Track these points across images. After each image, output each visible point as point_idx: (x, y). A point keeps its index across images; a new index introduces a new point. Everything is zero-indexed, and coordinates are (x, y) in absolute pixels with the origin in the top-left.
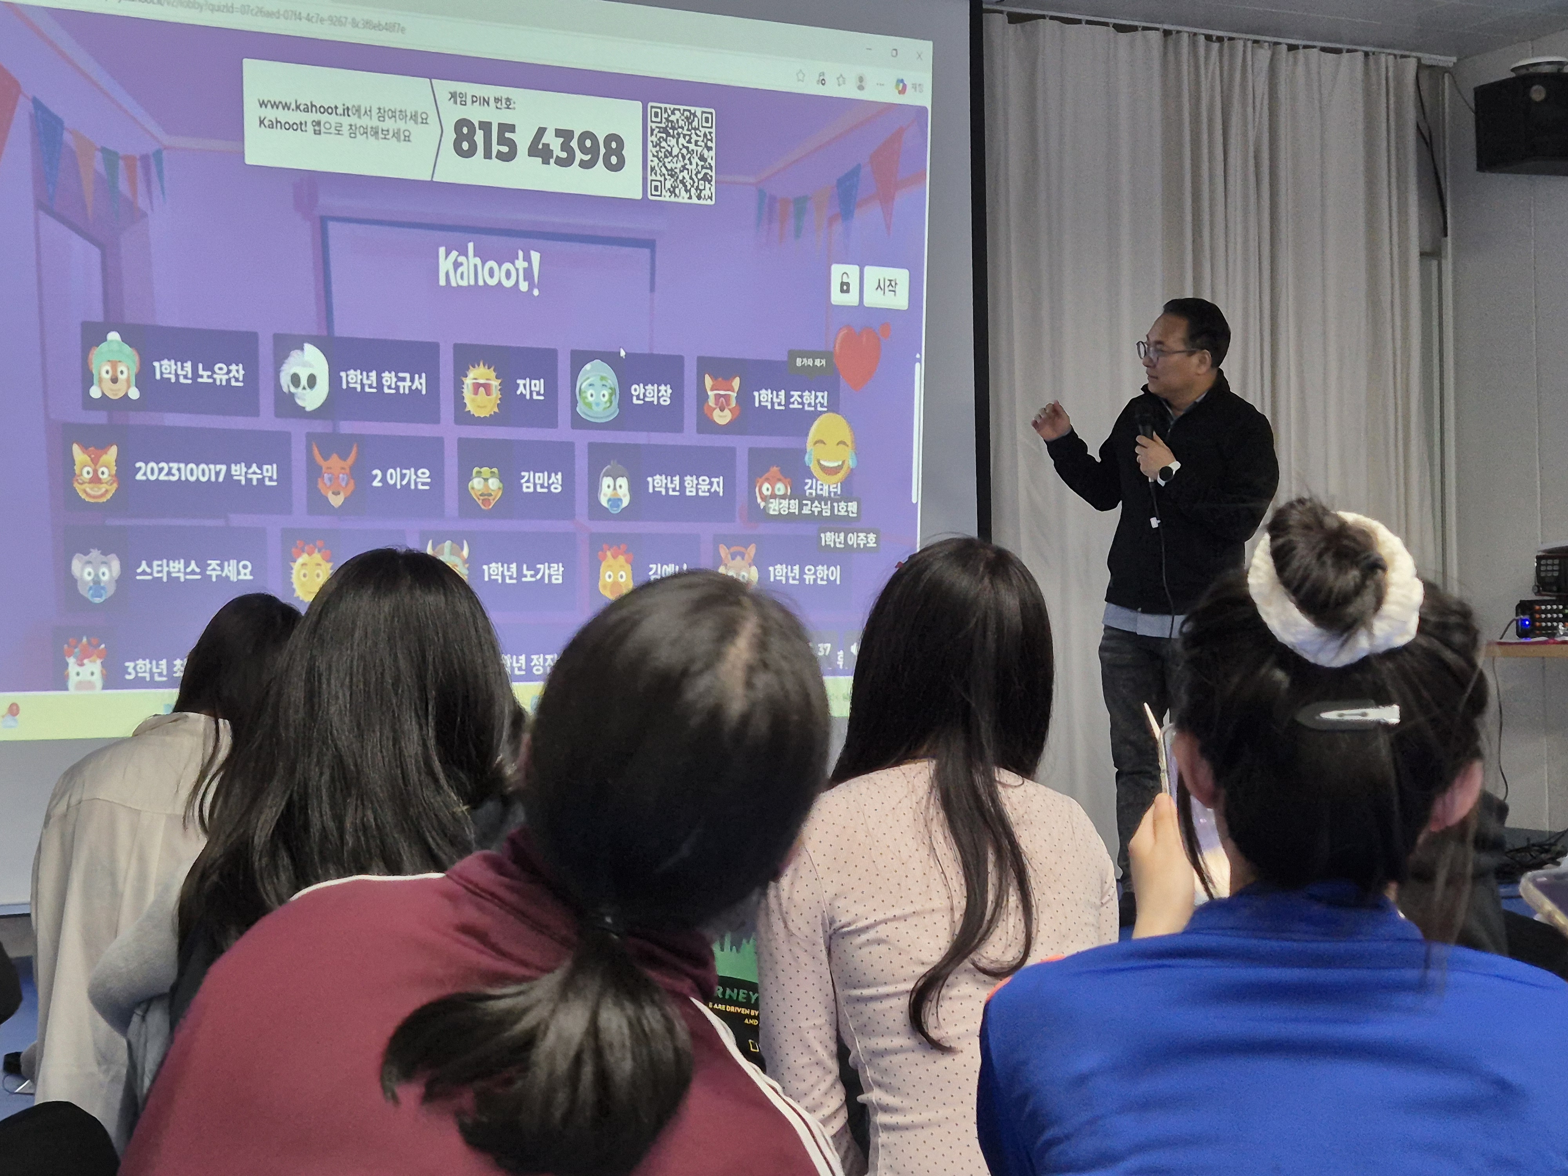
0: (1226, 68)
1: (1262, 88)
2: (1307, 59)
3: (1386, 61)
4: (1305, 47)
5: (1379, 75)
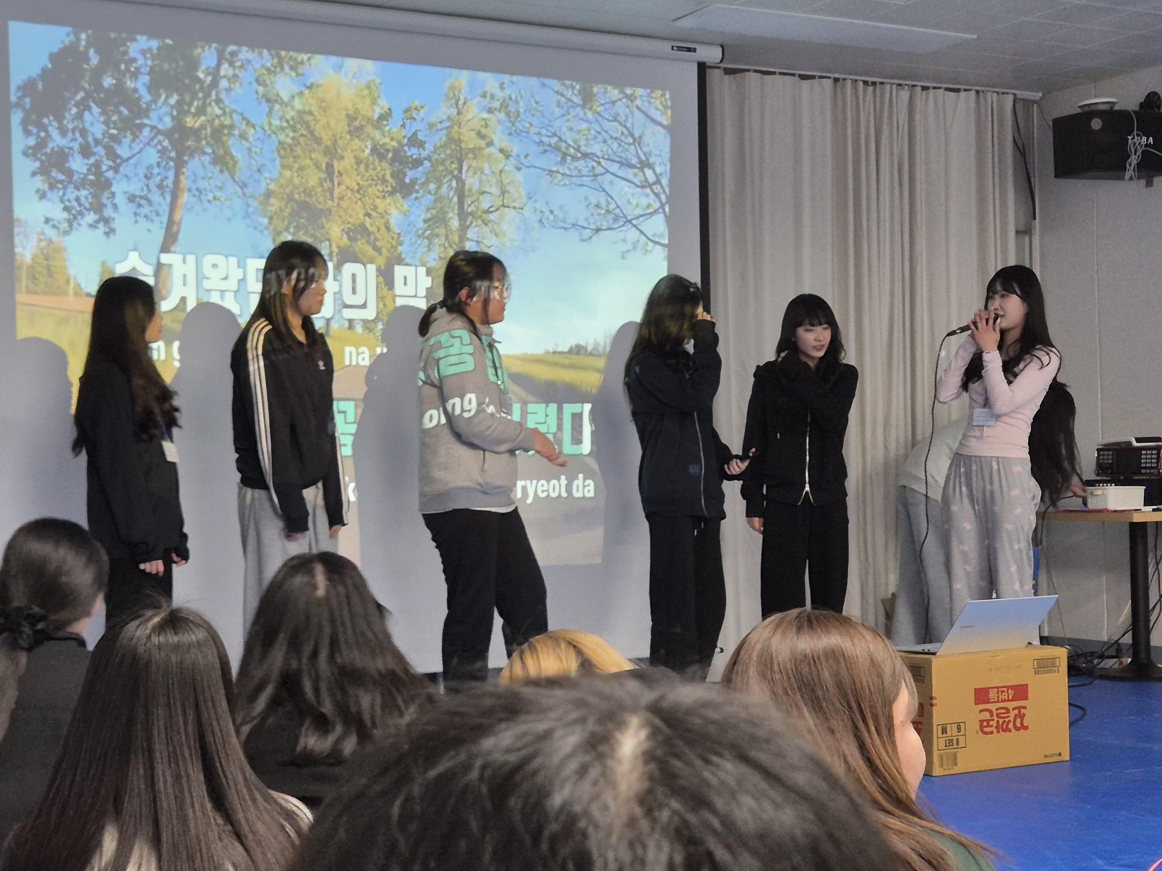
0: (878, 105)
1: (903, 118)
2: (936, 96)
3: (991, 97)
4: (934, 88)
5: (986, 107)
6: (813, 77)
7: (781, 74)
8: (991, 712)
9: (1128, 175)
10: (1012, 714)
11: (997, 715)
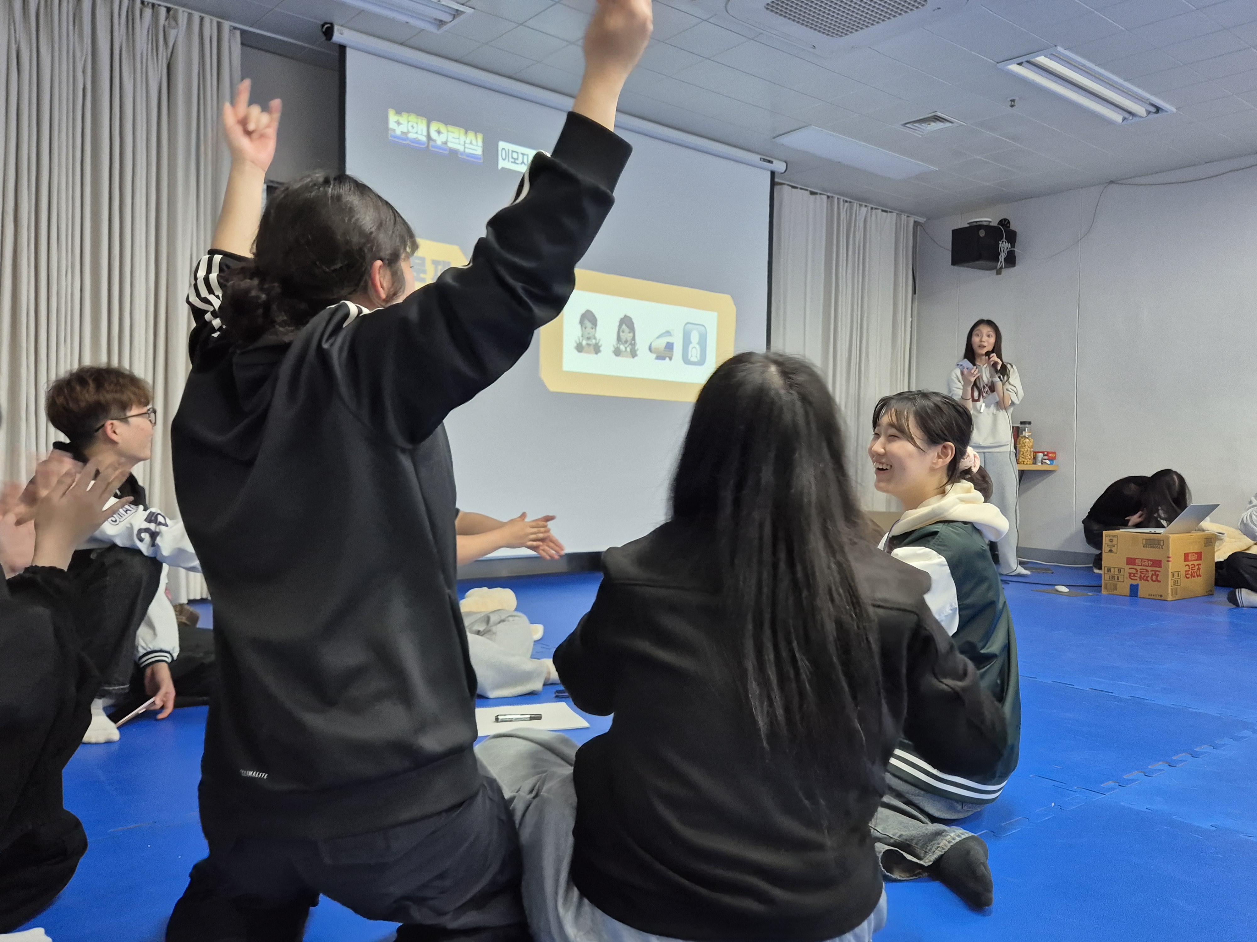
8: (1136, 570)
10: (1150, 574)
11: (1141, 572)
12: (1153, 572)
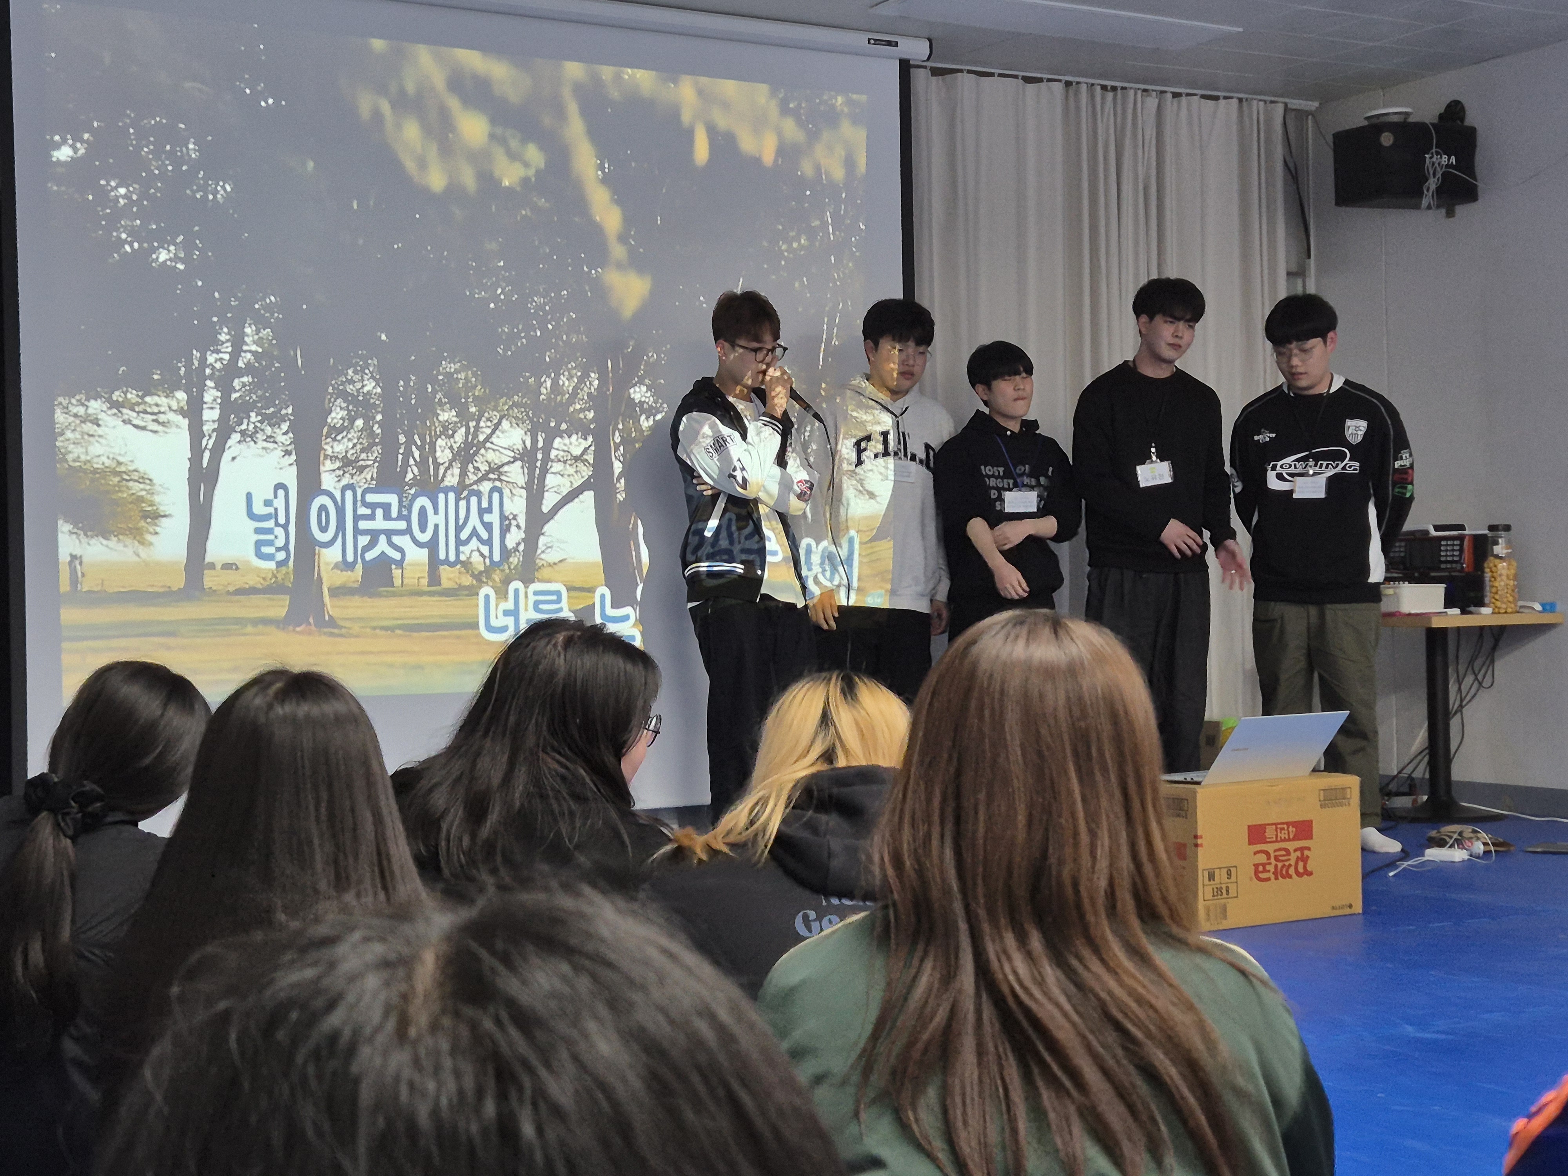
0: (1119, 114)
1: (1150, 132)
2: (1189, 105)
3: (1257, 107)
4: (1188, 95)
5: (1251, 119)
6: (1039, 80)
7: (1000, 75)
8: (1267, 853)
9: (1425, 202)
10: (1294, 856)
11: (1276, 857)
12: (1298, 854)
